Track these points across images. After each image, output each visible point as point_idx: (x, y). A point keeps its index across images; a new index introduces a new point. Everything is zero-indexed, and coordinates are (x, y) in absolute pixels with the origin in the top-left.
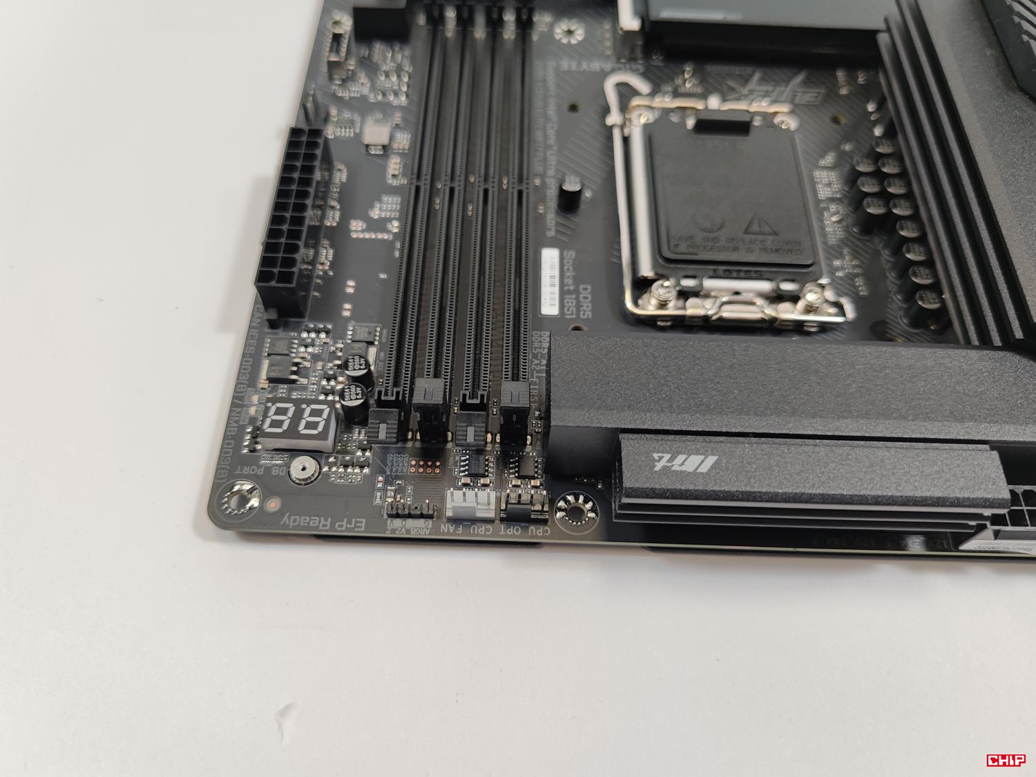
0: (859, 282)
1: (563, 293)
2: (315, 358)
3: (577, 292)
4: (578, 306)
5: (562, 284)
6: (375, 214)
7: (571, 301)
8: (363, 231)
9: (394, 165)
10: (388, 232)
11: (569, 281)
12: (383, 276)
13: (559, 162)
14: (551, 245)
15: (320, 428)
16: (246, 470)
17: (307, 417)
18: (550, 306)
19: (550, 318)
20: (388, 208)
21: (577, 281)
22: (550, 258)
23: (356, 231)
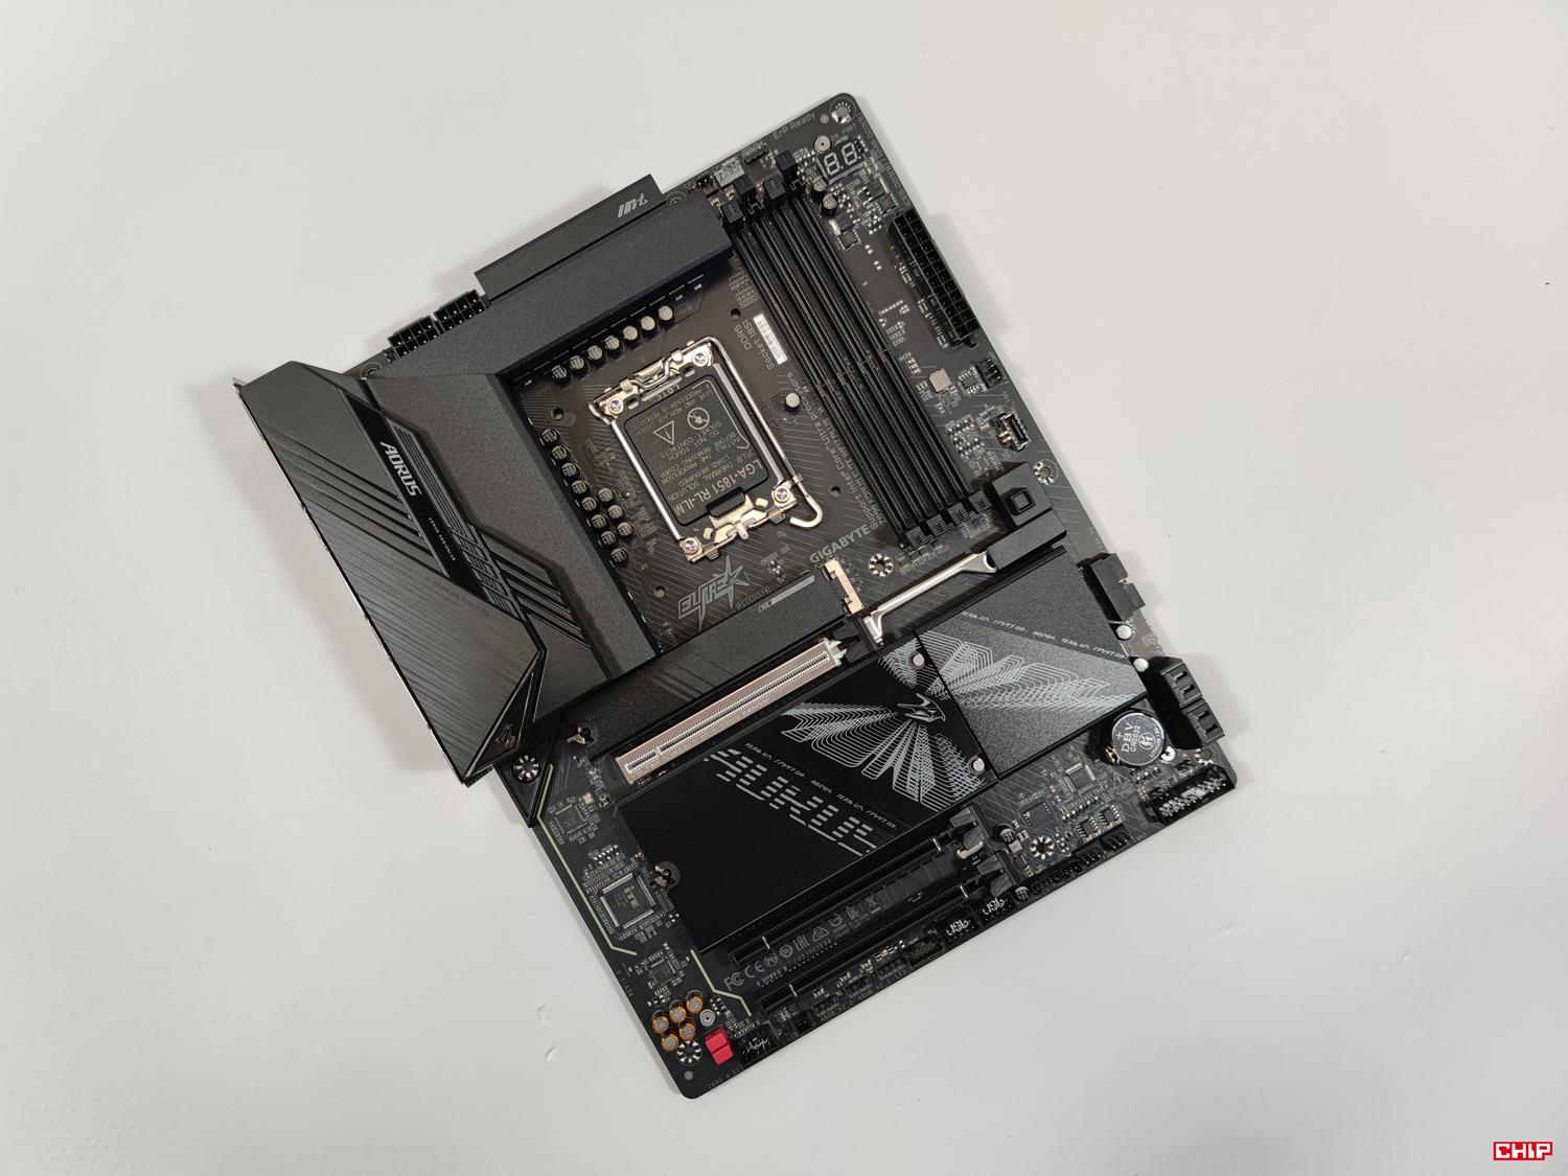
0: (594, 449)
1: (758, 335)
2: (864, 209)
3: (751, 341)
4: (745, 331)
5: (763, 341)
6: (900, 325)
7: (751, 331)
8: (899, 308)
9: (915, 368)
10: (883, 317)
11: (760, 346)
12: (866, 283)
13: (818, 437)
14: (784, 364)
15: (825, 161)
16: (851, 128)
17: (836, 162)
18: (760, 320)
19: (756, 313)
20: (897, 334)
21: (755, 349)
22: (781, 358)
23: (902, 305)
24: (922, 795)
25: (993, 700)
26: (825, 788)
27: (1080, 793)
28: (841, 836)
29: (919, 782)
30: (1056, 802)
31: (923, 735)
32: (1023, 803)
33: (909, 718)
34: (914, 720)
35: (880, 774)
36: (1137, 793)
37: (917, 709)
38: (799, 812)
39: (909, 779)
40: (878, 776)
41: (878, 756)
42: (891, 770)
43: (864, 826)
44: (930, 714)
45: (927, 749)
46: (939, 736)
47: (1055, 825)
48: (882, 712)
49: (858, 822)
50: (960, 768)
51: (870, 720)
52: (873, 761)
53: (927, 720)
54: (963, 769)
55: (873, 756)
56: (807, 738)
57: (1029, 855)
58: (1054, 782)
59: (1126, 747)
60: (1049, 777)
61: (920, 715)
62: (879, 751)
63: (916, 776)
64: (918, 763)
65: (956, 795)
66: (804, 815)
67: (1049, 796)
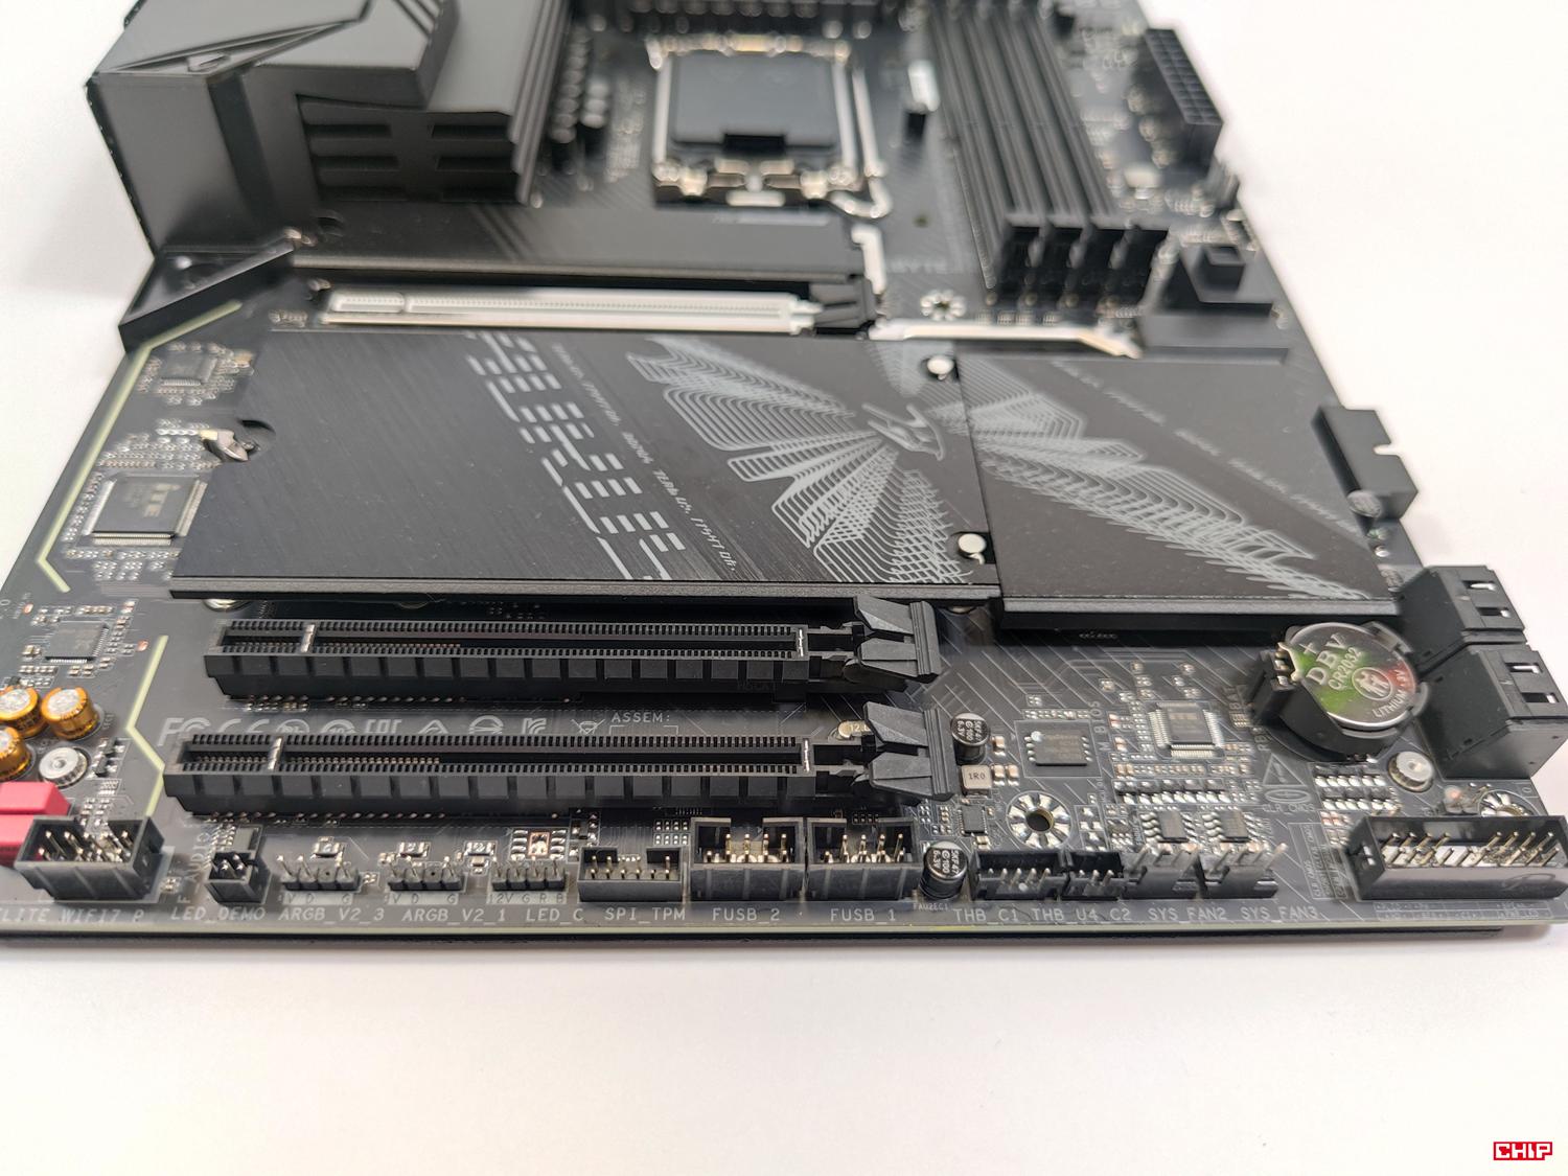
24: (822, 541)
25: (1053, 484)
26: (641, 453)
27: (1179, 753)
28: (612, 529)
29: (832, 522)
30: (1114, 747)
31: (886, 461)
32: (1034, 716)
33: (871, 428)
34: (880, 434)
35: (762, 477)
36: (1318, 818)
37: (895, 424)
38: (563, 462)
39: (813, 508)
40: (754, 479)
41: (778, 453)
42: (788, 481)
43: (672, 537)
44: (917, 440)
45: (880, 483)
46: (915, 475)
47: (1089, 789)
48: (827, 403)
49: (663, 524)
50: (930, 536)
51: (796, 402)
52: (762, 456)
53: (906, 445)
54: (935, 540)
55: (769, 449)
56: (665, 379)
57: (1001, 817)
58: (1124, 710)
59: (1320, 675)
60: (1114, 696)
61: (897, 434)
62: (781, 447)
63: (831, 512)
64: (847, 494)
65: (894, 571)
66: (571, 473)
67: (1099, 730)
